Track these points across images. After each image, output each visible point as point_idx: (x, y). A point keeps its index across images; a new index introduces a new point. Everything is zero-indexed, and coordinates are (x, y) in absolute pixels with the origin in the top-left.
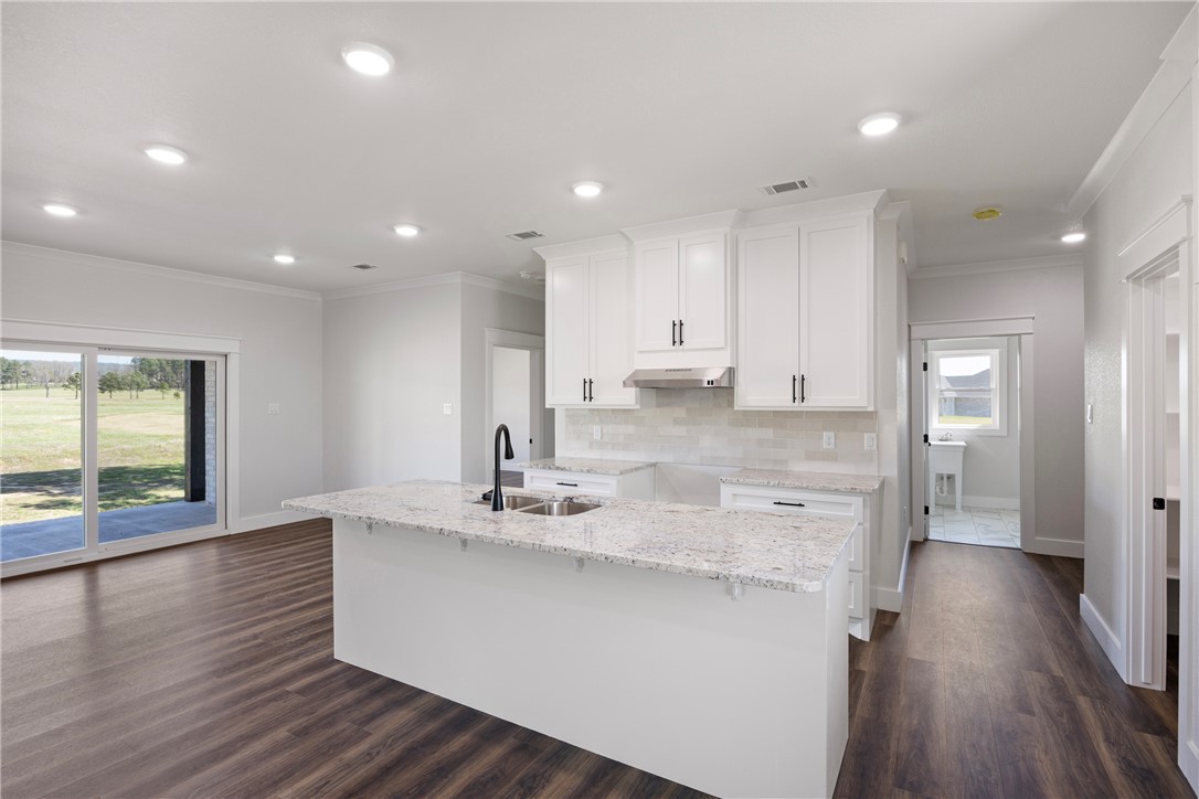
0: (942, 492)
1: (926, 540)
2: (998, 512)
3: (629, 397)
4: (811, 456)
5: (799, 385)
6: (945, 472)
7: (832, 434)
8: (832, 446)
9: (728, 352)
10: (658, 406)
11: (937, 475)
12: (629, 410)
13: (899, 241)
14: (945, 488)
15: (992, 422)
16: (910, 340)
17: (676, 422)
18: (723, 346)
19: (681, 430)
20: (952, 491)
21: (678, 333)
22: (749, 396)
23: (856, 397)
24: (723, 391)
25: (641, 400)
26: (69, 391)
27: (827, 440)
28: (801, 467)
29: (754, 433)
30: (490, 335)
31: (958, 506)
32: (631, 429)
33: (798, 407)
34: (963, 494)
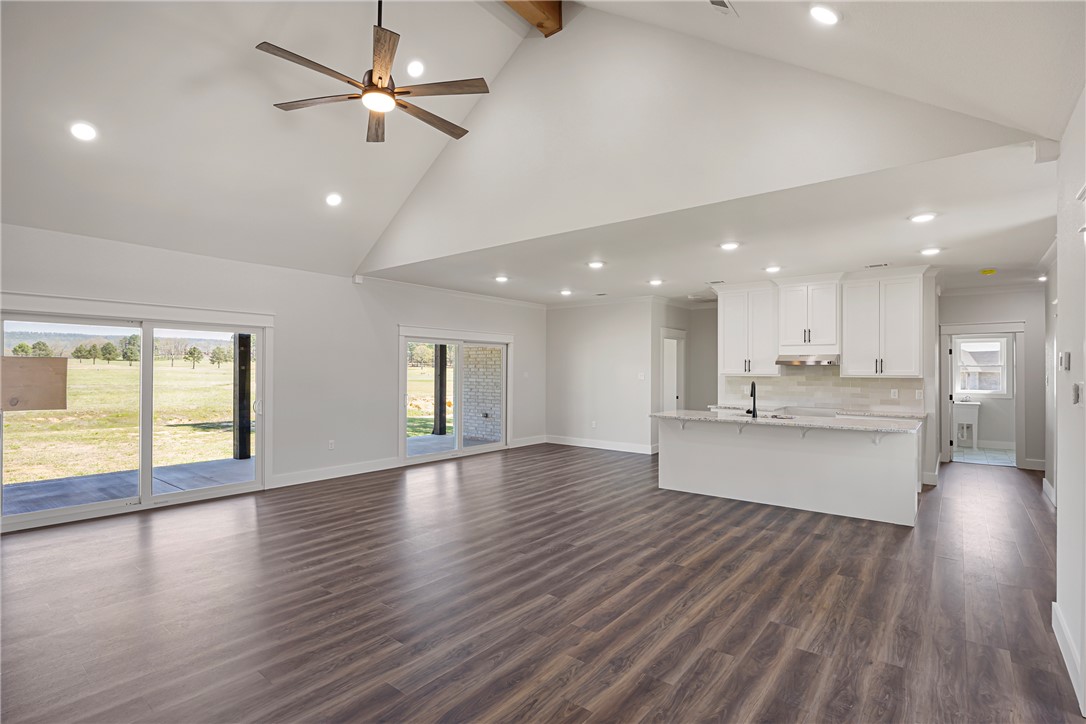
0: (963, 437)
1: (951, 461)
2: (1005, 451)
3: (775, 370)
4: (883, 402)
5: (879, 365)
6: (965, 422)
7: (897, 391)
8: (897, 397)
9: (838, 346)
10: (787, 375)
11: (959, 425)
12: (770, 377)
13: (936, 285)
14: (965, 434)
15: (1002, 388)
16: (940, 335)
17: (799, 384)
18: (834, 342)
19: (803, 388)
20: (970, 436)
21: (807, 336)
22: (849, 369)
23: (913, 370)
24: (834, 366)
25: (781, 372)
26: (188, 362)
27: (894, 394)
28: (878, 409)
29: (850, 390)
30: (663, 331)
31: (975, 446)
32: (769, 388)
33: (878, 375)
34: (978, 438)
